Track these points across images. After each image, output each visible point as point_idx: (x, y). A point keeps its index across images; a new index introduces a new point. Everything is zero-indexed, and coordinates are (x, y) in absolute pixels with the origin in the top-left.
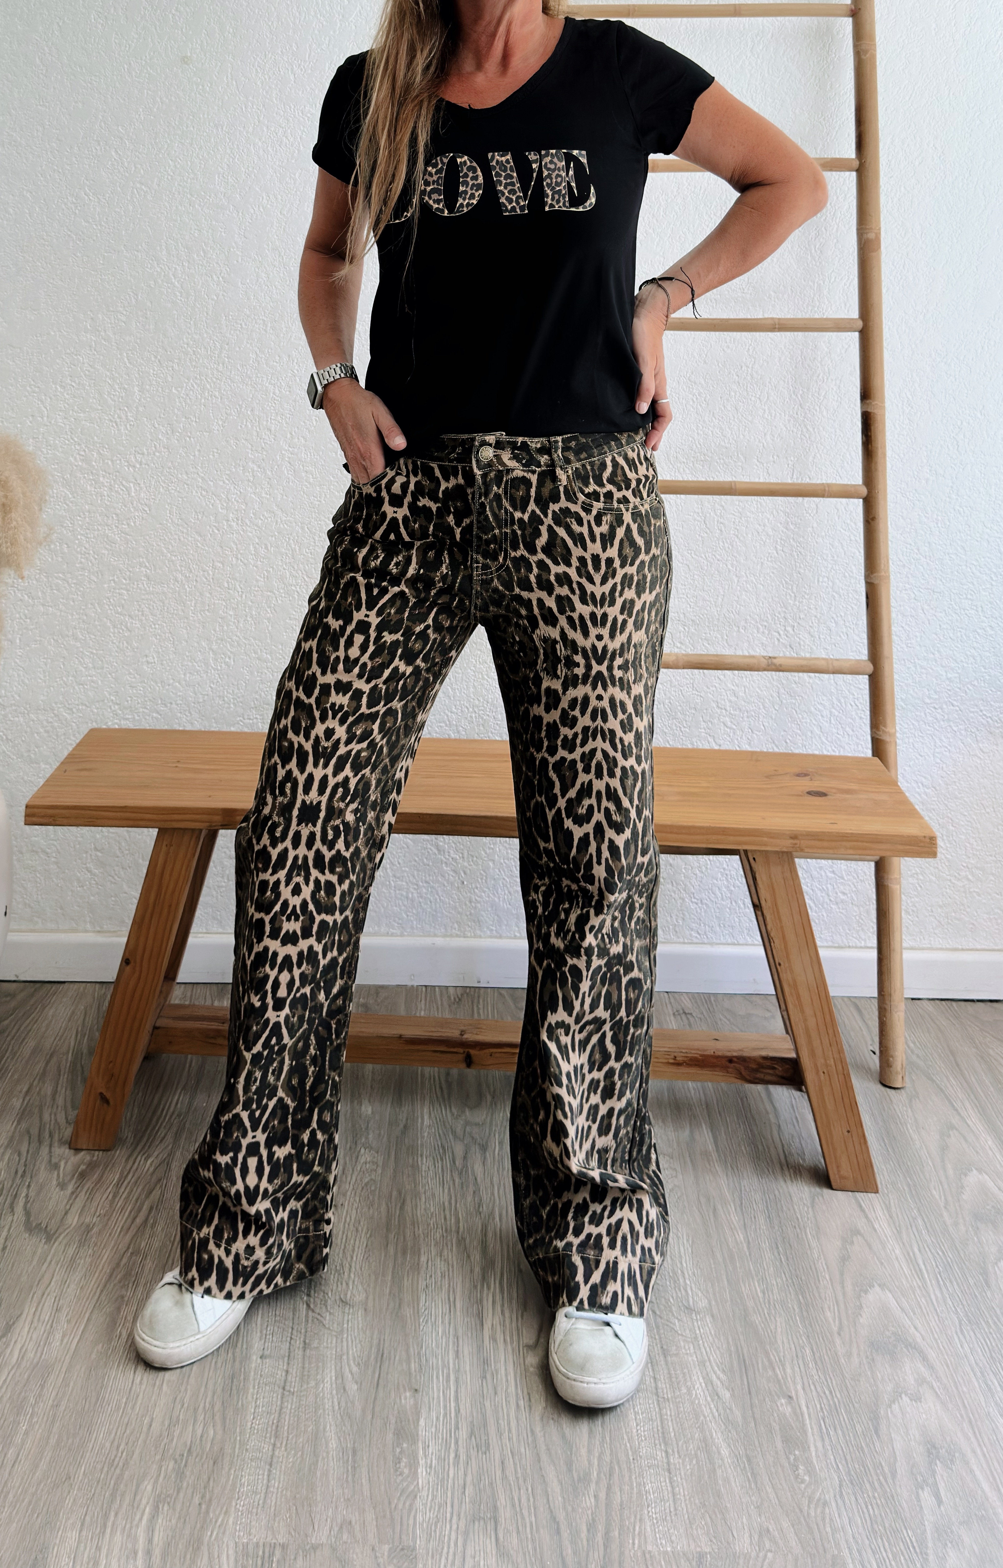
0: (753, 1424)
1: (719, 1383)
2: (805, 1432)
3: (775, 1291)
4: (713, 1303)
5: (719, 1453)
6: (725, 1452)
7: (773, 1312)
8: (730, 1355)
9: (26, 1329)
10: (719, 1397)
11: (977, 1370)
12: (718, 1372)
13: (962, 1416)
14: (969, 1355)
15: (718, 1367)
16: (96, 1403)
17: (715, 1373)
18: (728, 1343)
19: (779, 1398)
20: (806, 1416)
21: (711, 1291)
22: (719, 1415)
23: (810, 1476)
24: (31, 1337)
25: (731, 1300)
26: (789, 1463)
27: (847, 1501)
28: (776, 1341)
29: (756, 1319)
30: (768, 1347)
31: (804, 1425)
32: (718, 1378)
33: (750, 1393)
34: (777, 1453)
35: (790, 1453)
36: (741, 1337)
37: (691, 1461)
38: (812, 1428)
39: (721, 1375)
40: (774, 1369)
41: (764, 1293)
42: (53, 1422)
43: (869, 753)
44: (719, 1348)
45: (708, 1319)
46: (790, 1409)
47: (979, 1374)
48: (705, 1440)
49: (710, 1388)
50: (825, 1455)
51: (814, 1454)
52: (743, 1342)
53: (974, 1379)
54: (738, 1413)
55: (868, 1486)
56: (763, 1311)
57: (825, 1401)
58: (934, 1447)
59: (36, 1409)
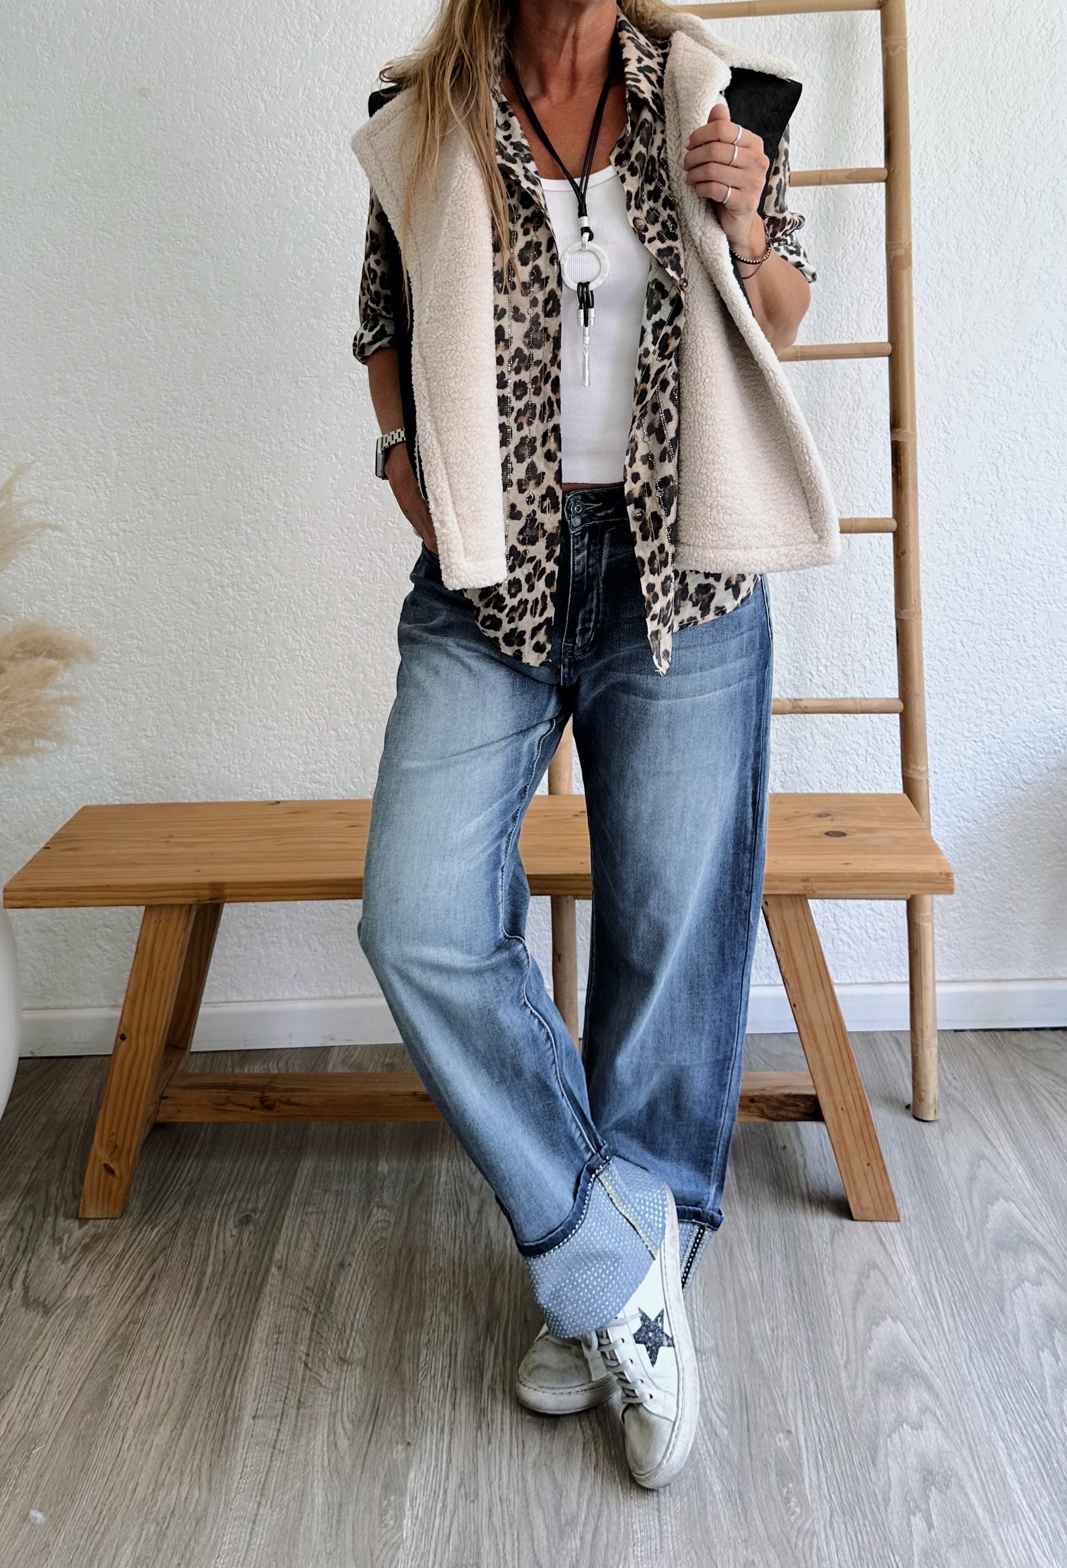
0: (748, 1460)
1: (718, 1421)
2: (799, 1464)
3: (785, 1328)
4: (720, 1343)
5: (711, 1490)
6: (717, 1488)
7: (780, 1349)
8: (733, 1393)
9: (15, 1403)
10: (716, 1434)
11: (982, 1396)
12: (718, 1410)
13: (962, 1442)
14: (976, 1380)
15: (719, 1407)
16: (81, 1471)
17: (715, 1411)
18: (731, 1382)
19: (777, 1432)
20: (804, 1449)
21: (719, 1332)
22: (715, 1453)
23: (801, 1508)
24: (20, 1412)
25: (739, 1338)
26: (781, 1496)
27: (836, 1531)
28: (780, 1377)
29: (762, 1356)
30: (772, 1383)
31: (800, 1457)
32: (718, 1417)
33: (748, 1429)
34: (770, 1487)
35: (784, 1486)
36: (746, 1376)
37: (682, 1499)
38: (808, 1462)
39: (721, 1414)
40: (775, 1405)
41: (773, 1331)
42: (36, 1492)
43: (900, 790)
44: (721, 1387)
45: (714, 1360)
46: (787, 1443)
47: (984, 1400)
48: (698, 1478)
49: (709, 1427)
50: (819, 1486)
51: (807, 1487)
52: (746, 1381)
53: (978, 1405)
54: (734, 1449)
55: (858, 1512)
56: (770, 1348)
57: (824, 1434)
58: (930, 1473)
59: (20, 1481)
